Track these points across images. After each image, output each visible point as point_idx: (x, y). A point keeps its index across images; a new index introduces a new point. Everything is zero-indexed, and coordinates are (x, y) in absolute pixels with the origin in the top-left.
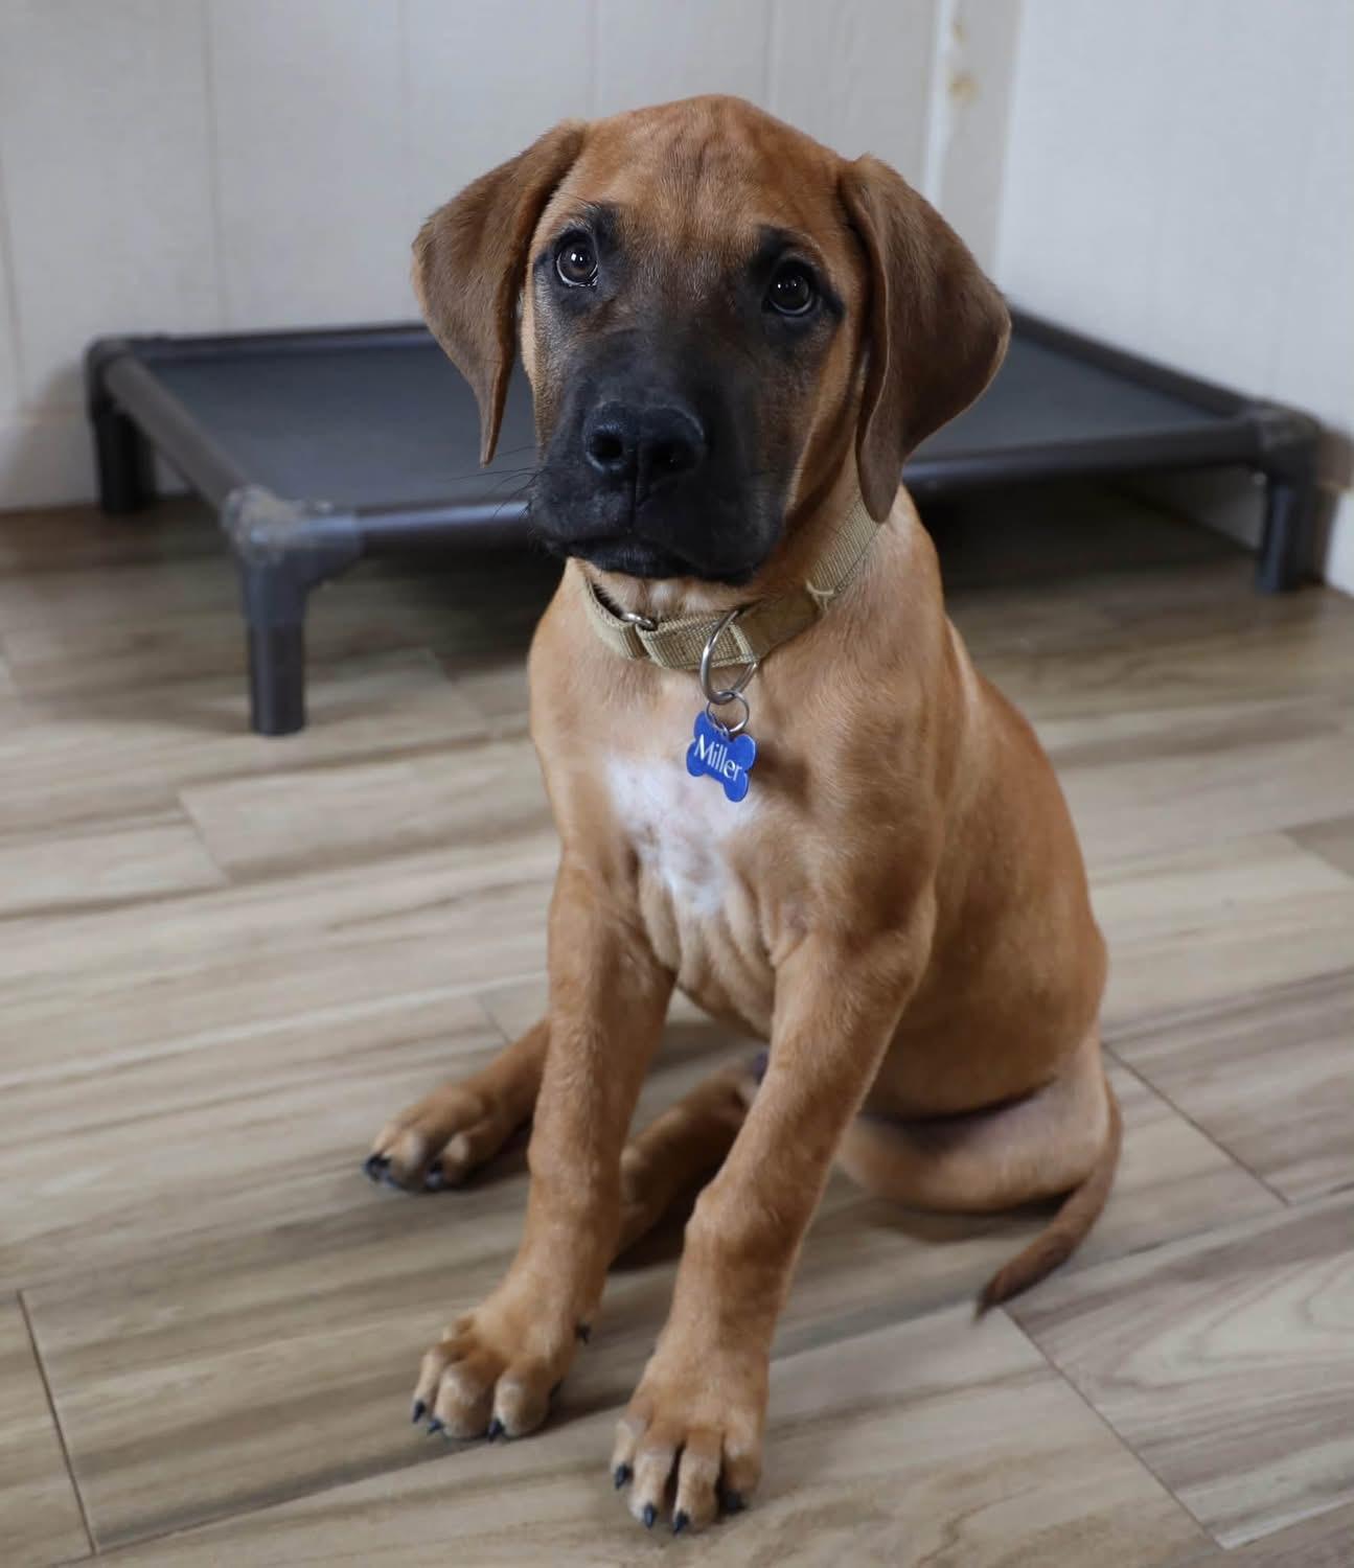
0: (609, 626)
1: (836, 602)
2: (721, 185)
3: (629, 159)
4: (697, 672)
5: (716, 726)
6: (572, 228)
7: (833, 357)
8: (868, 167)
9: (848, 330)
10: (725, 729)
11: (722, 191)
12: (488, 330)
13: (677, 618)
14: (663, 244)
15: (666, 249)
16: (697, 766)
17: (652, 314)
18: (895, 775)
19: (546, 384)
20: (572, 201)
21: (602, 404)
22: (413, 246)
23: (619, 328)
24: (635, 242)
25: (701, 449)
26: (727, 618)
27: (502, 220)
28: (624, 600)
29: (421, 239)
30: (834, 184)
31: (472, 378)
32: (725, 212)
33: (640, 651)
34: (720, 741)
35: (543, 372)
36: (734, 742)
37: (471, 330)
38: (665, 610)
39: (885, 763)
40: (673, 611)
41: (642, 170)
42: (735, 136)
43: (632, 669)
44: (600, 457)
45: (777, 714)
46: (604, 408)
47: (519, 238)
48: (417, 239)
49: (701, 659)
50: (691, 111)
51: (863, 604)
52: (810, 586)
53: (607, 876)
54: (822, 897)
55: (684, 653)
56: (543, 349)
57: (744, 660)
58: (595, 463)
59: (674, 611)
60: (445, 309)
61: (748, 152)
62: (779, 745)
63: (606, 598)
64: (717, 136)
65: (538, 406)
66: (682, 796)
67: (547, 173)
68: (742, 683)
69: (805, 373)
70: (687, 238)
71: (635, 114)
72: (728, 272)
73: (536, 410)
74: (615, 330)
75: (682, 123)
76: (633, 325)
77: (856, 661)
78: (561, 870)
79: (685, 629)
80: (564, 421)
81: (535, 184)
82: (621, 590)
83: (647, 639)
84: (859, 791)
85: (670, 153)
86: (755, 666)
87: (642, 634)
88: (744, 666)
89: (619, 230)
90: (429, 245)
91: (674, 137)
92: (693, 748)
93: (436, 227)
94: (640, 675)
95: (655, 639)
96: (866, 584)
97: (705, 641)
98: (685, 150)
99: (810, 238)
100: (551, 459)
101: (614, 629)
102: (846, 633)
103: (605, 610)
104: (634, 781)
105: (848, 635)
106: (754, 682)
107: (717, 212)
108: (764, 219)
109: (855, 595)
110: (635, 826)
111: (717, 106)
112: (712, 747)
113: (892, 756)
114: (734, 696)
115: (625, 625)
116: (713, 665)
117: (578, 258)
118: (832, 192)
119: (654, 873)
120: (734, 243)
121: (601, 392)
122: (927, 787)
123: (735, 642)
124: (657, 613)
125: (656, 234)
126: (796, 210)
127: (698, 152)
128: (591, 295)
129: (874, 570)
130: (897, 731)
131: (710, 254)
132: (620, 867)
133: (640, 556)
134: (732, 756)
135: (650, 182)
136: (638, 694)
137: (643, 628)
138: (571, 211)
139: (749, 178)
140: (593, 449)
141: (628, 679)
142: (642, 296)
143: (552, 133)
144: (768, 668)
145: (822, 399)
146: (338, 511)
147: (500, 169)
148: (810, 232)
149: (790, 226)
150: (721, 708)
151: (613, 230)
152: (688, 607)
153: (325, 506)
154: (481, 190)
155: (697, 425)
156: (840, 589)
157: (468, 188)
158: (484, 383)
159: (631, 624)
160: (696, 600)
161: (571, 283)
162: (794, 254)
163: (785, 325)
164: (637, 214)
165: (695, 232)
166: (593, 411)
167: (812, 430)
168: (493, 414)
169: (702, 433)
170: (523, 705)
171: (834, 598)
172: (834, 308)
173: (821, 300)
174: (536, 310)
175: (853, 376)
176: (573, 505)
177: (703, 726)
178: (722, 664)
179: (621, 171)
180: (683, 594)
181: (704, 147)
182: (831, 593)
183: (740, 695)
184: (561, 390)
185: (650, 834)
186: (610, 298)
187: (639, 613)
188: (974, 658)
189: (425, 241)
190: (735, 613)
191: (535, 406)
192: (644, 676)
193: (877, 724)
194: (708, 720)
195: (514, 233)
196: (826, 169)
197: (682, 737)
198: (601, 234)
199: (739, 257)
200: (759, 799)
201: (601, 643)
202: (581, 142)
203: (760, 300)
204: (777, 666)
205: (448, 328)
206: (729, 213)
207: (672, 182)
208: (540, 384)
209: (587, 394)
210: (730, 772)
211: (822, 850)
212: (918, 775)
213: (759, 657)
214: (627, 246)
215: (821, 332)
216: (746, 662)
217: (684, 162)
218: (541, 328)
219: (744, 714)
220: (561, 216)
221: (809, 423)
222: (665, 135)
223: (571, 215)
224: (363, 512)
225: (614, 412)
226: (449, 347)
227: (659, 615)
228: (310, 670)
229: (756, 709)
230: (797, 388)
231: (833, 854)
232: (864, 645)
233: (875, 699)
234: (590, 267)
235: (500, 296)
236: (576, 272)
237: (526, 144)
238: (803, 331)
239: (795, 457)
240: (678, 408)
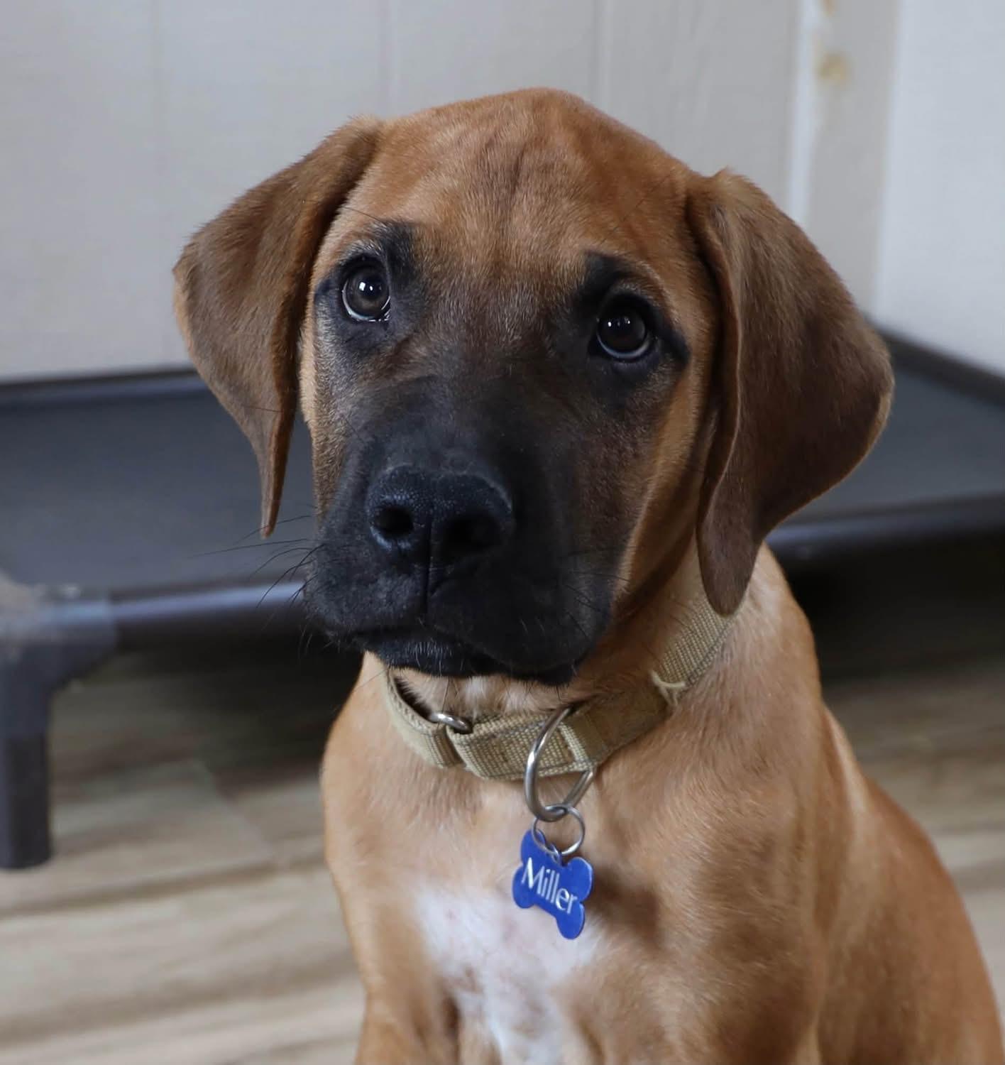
0: (414, 729)
1: (689, 696)
2: (541, 202)
3: (431, 167)
4: (521, 782)
5: (545, 848)
6: (360, 251)
7: (673, 411)
8: (726, 183)
9: (693, 379)
10: (557, 852)
11: (543, 208)
12: (264, 373)
13: (496, 717)
14: (469, 272)
15: (472, 279)
16: (525, 896)
17: (455, 358)
18: (766, 902)
19: (327, 439)
20: (362, 217)
21: (390, 469)
22: (174, 270)
23: (414, 374)
24: (436, 269)
25: (508, 525)
26: (556, 718)
27: (279, 239)
28: (432, 696)
29: (185, 263)
30: (682, 205)
31: (249, 430)
32: (545, 235)
33: (452, 758)
34: (550, 865)
35: (326, 425)
36: (568, 868)
37: (246, 372)
38: (481, 707)
39: (753, 888)
40: (491, 710)
41: (446, 181)
42: (562, 142)
43: (445, 780)
44: (388, 532)
45: (618, 832)
46: (393, 473)
47: (299, 262)
48: (180, 262)
49: (525, 766)
50: (508, 108)
51: (721, 698)
52: (656, 679)
53: (421, 1030)
54: (680, 1050)
55: (506, 761)
56: (325, 396)
57: (578, 767)
58: (381, 540)
59: (493, 710)
60: (214, 347)
61: (576, 162)
62: (622, 868)
63: (410, 694)
64: (539, 141)
65: (318, 465)
66: (509, 931)
67: (332, 183)
68: (575, 797)
69: (640, 430)
70: (498, 266)
71: (439, 112)
72: (548, 309)
73: (316, 469)
74: (409, 377)
75: (496, 122)
76: (431, 371)
77: (714, 765)
78: (366, 1024)
79: (507, 731)
80: (346, 486)
81: (317, 197)
82: (426, 687)
83: (461, 744)
84: (721, 922)
85: (480, 160)
86: (591, 775)
87: (454, 738)
88: (580, 774)
89: (416, 256)
90: (193, 270)
91: (485, 141)
92: (520, 874)
93: (201, 248)
94: (456, 787)
95: (470, 744)
96: (725, 672)
97: (530, 744)
98: (496, 158)
99: (648, 267)
100: (330, 532)
101: (421, 732)
102: (701, 732)
103: (410, 710)
104: (451, 916)
105: (704, 735)
106: (592, 792)
107: (535, 236)
108: (592, 243)
109: (712, 686)
110: (453, 970)
111: (540, 103)
112: (541, 873)
113: (762, 880)
114: (566, 812)
115: (434, 727)
116: (541, 774)
117: (367, 288)
118: (679, 213)
119: (478, 1026)
120: (555, 273)
121: (390, 455)
122: (805, 914)
123: (566, 746)
124: (472, 713)
125: (460, 262)
126: (632, 233)
127: (514, 158)
128: (382, 334)
129: (736, 656)
130: (766, 850)
131: (525, 286)
132: (437, 1022)
133: (435, 650)
134: (564, 884)
135: (453, 197)
136: (452, 810)
137: (456, 731)
138: (359, 230)
139: (575, 194)
140: (378, 524)
141: (440, 794)
142: (442, 336)
143: (339, 134)
144: (609, 777)
145: (660, 461)
146: (87, 596)
147: (278, 176)
148: (648, 259)
149: (622, 252)
150: (552, 825)
151: (410, 255)
152: (508, 705)
153: (71, 590)
154: (255, 203)
155: (504, 496)
156: (692, 680)
157: (239, 200)
158: (261, 437)
159: (441, 726)
160: (518, 697)
161: (359, 317)
162: (628, 287)
163: (616, 371)
164: (438, 237)
165: (508, 259)
166: (380, 476)
167: (648, 498)
168: (272, 474)
169: (510, 506)
170: (315, 826)
171: (686, 691)
172: (676, 352)
173: (659, 342)
174: (317, 349)
175: (699, 435)
176: (354, 589)
177: (532, 848)
178: (551, 772)
179: (421, 182)
180: (502, 689)
181: (522, 154)
182: (682, 685)
183: (574, 810)
184: (345, 447)
185: (470, 979)
186: (404, 337)
187: (450, 712)
188: (861, 760)
189: (189, 264)
190: (566, 712)
191: (314, 466)
192: (459, 788)
193: (742, 841)
194: (535, 841)
195: (293, 257)
196: (673, 185)
197: (507, 861)
198: (394, 260)
199: (561, 291)
200: (601, 935)
201: (407, 749)
202: (374, 145)
203: (586, 342)
204: (617, 774)
205: (219, 371)
206: (550, 235)
207: (481, 196)
208: (322, 438)
209: (373, 455)
210: (564, 904)
211: (679, 995)
212: (794, 902)
213: (596, 763)
214: (425, 275)
215: (659, 381)
216: (581, 769)
217: (496, 174)
218: (323, 371)
219: (579, 833)
220: (347, 236)
221: (644, 490)
222: (474, 139)
223: (359, 236)
224: (117, 597)
225: (401, 479)
226: (222, 394)
227: (475, 716)
228: (57, 790)
229: (594, 826)
230: (629, 448)
231: (691, 998)
232: (724, 747)
233: (739, 811)
234: (382, 299)
235: (277, 332)
236: (366, 304)
237: (309, 146)
238: (636, 380)
239: (628, 531)
240: (480, 475)
